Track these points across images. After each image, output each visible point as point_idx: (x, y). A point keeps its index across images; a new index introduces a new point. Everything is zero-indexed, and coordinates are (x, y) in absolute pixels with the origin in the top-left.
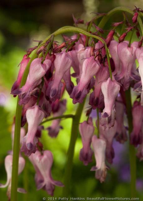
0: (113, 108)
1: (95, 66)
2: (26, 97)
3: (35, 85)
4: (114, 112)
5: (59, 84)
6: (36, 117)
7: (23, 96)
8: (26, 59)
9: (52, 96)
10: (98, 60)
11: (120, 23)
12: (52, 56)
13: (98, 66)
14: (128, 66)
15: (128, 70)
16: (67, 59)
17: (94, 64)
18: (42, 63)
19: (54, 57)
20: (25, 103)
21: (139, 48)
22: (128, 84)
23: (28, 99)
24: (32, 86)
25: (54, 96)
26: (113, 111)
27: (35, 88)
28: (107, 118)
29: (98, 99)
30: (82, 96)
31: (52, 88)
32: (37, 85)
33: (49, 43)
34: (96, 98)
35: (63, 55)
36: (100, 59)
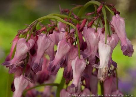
0: (80, 81)
1: (66, 47)
2: (14, 67)
3: (21, 58)
4: (81, 84)
5: (41, 59)
6: (21, 84)
7: (12, 67)
8: (17, 38)
9: (34, 68)
10: (70, 42)
11: (92, 13)
12: (35, 37)
13: (69, 47)
14: (94, 47)
15: (94, 50)
16: (47, 40)
17: (66, 45)
18: (27, 42)
19: (37, 38)
20: (13, 72)
21: (102, 33)
22: (93, 62)
23: (15, 70)
24: (19, 59)
25: (36, 68)
26: (79, 83)
27: (20, 61)
28: (74, 88)
29: (70, 73)
30: (56, 69)
31: (34, 62)
32: (23, 59)
33: (33, 27)
34: (68, 72)
35: (44, 37)
36: (71, 42)
